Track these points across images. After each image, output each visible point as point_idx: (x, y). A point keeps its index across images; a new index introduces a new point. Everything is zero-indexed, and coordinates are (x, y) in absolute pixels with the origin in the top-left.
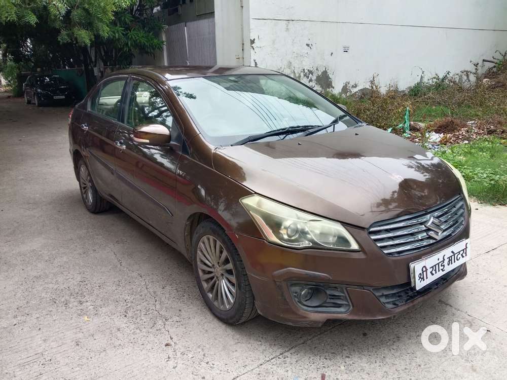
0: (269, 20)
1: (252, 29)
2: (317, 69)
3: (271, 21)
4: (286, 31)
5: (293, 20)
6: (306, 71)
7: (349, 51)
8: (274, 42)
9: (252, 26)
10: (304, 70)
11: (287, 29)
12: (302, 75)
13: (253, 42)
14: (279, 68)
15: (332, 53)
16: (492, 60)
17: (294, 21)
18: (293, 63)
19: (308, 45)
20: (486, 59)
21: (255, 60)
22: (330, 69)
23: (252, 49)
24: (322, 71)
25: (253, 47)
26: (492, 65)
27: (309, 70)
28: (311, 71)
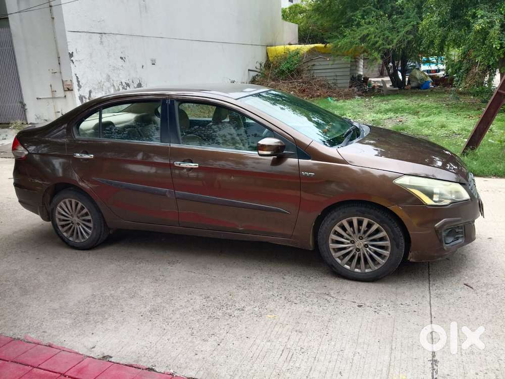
0: (83, 33)
1: (69, 42)
2: (133, 82)
3: (85, 33)
4: (100, 44)
5: (105, 33)
6: (124, 84)
7: (156, 64)
8: (91, 54)
9: (69, 39)
10: (122, 82)
11: (101, 42)
12: (121, 87)
13: (71, 55)
14: (100, 81)
15: (143, 66)
16: (255, 69)
17: (107, 35)
18: (111, 76)
19: (122, 58)
20: (251, 69)
21: (76, 74)
22: (143, 81)
23: (72, 63)
24: (137, 83)
25: (72, 60)
26: (255, 74)
27: (126, 83)
28: (128, 84)
